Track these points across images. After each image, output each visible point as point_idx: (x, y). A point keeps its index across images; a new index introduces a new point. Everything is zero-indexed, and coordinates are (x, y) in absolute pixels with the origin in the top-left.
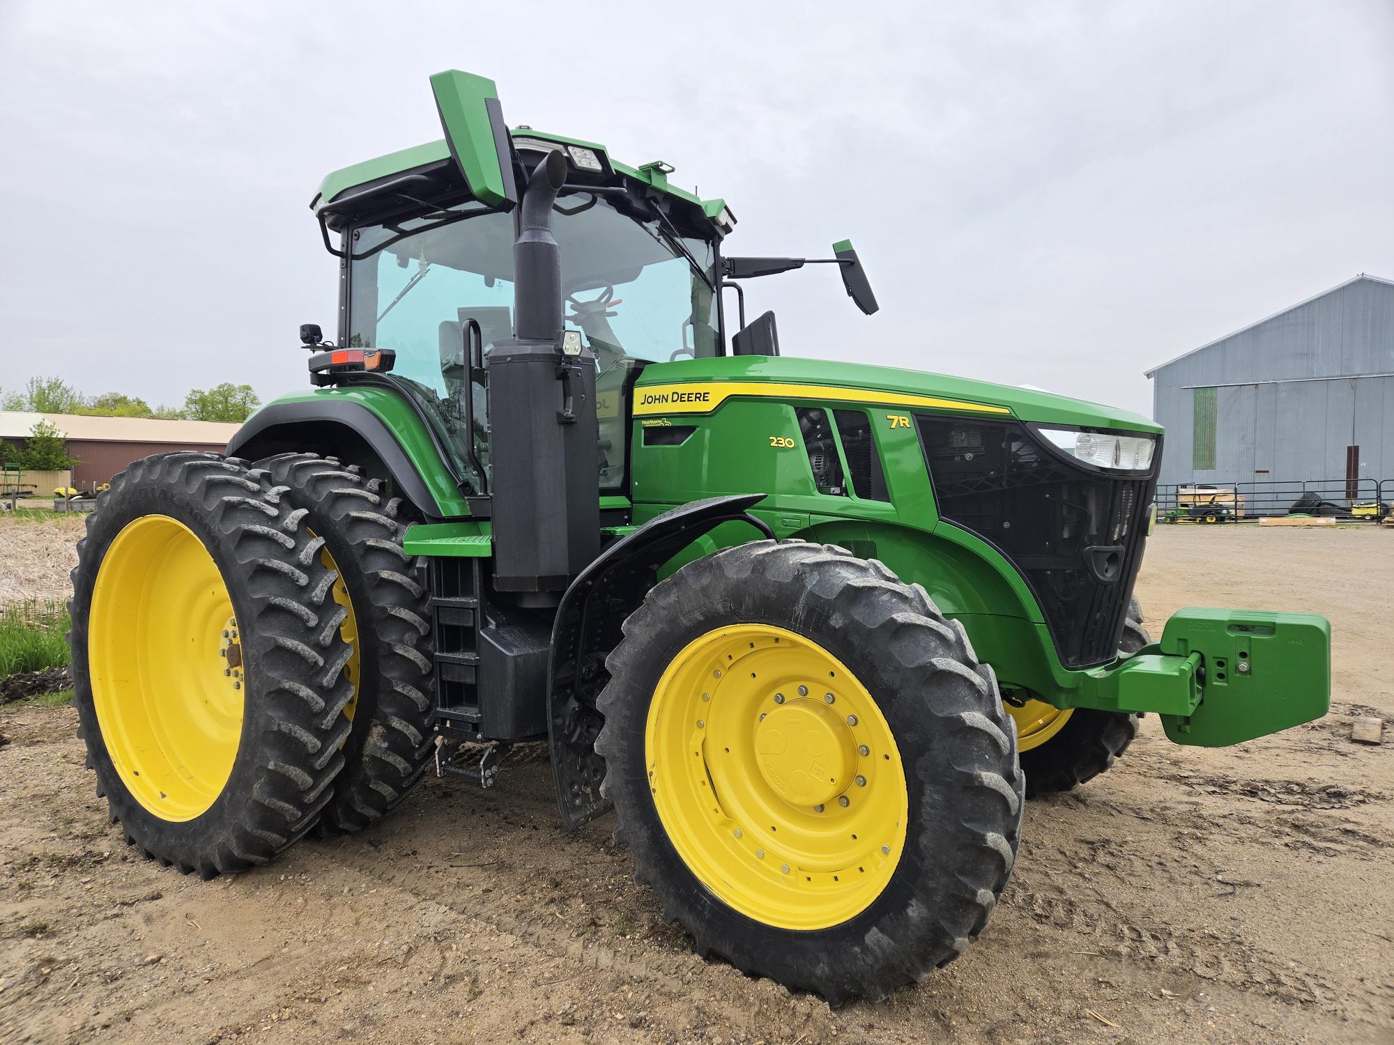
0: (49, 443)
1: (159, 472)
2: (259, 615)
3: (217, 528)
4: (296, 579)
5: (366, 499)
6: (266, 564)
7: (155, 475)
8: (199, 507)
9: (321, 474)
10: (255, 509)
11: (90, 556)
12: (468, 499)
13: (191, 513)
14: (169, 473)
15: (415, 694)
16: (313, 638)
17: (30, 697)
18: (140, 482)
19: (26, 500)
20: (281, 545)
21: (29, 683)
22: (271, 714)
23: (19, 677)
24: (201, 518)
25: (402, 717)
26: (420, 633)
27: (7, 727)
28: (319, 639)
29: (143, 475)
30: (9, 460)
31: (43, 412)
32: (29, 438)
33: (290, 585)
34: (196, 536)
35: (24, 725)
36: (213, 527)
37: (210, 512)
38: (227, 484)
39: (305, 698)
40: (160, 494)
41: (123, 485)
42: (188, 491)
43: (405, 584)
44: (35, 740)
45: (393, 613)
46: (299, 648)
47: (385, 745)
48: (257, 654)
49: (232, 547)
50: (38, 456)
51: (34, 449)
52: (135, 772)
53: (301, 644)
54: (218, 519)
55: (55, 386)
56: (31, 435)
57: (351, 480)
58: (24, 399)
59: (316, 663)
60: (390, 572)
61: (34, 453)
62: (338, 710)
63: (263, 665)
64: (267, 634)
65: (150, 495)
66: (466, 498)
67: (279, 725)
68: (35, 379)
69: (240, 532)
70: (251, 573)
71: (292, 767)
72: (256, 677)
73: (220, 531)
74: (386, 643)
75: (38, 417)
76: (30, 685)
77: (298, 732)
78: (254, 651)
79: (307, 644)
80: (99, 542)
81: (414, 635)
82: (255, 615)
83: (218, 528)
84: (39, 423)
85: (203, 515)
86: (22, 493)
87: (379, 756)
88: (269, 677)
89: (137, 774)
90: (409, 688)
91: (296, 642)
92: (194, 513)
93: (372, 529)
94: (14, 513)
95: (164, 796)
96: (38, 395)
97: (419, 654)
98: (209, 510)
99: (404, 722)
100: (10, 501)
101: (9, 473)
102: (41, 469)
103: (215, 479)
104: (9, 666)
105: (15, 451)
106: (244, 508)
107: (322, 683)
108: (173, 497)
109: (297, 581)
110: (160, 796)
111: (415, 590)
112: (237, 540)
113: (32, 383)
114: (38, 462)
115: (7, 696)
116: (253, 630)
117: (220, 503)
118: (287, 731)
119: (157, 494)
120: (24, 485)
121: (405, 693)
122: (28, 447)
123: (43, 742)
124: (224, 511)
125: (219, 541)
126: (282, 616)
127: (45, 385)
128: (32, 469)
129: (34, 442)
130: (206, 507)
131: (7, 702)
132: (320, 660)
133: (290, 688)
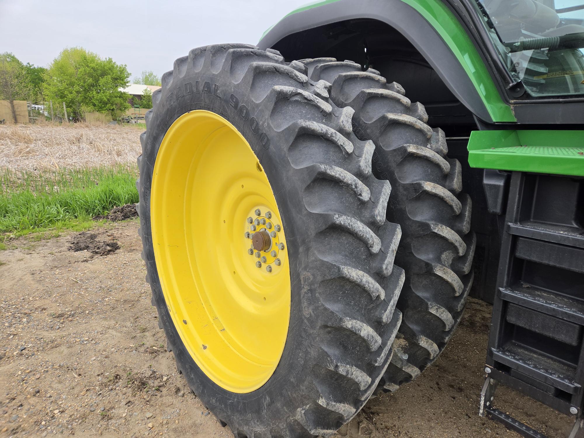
0: (149, 97)
1: (203, 64)
2: (317, 234)
3: (266, 124)
4: (359, 192)
5: (398, 101)
6: (328, 171)
7: (199, 69)
8: (246, 99)
9: (349, 73)
10: (308, 102)
11: (149, 147)
12: (515, 103)
13: (236, 107)
14: (212, 64)
15: (446, 316)
16: (374, 265)
17: (133, 217)
18: (185, 76)
19: (142, 120)
20: (339, 148)
21: (133, 210)
22: (326, 349)
23: (129, 207)
24: (247, 113)
25: (428, 336)
26: (458, 253)
27: (121, 237)
28: (382, 268)
29: (187, 69)
30: (136, 104)
31: (147, 85)
32: (142, 95)
33: (351, 200)
34: (239, 134)
35: (129, 236)
36: (261, 123)
37: (258, 105)
38: (276, 72)
39: (366, 338)
40: (204, 87)
41: (171, 82)
42: (233, 82)
43: (447, 199)
44: (132, 248)
45: (436, 231)
46: (364, 280)
47: (405, 357)
48: (311, 278)
49: (285, 148)
50: (145, 103)
51: (144, 100)
52: (184, 321)
53: (366, 274)
54: (267, 113)
55: (151, 74)
56: (143, 94)
57: (378, 81)
58: (140, 80)
59: (378, 297)
60: (432, 184)
61: (144, 101)
62: (390, 345)
63: (320, 293)
64: (328, 259)
65: (194, 89)
66: (512, 101)
67: (337, 366)
68: (144, 71)
69: (297, 130)
70: (309, 182)
71: (342, 404)
72: (310, 304)
73: (269, 126)
74: (423, 261)
75: (145, 87)
76: (133, 211)
77: (354, 373)
78: (309, 274)
79: (368, 272)
80: (155, 135)
81: (451, 254)
82: (312, 232)
83: (268, 124)
84: (145, 89)
85: (249, 108)
86: (141, 117)
87: (399, 366)
88: (326, 309)
89: (185, 322)
90: (441, 310)
91: (361, 273)
92: (239, 106)
93: (407, 134)
94: (137, 125)
95: (205, 348)
96: (145, 78)
97: (456, 276)
98: (257, 102)
99: (430, 341)
100: (136, 120)
101: (136, 109)
102: (146, 108)
103: (263, 65)
104: (125, 199)
105: (138, 100)
106: (297, 101)
107: (381, 318)
108: (217, 90)
109: (360, 195)
110: (202, 347)
111: (457, 206)
112: (292, 139)
113: (143, 73)
114: (145, 105)
115: (123, 216)
116: (308, 249)
117: (271, 93)
118: (344, 374)
119: (201, 88)
120: (141, 114)
121: (438, 315)
122: (142, 99)
123: (136, 250)
124: (276, 104)
125: (268, 140)
126: (344, 238)
127: (147, 74)
128: (144, 108)
129: (144, 97)
130: (253, 99)
131: (123, 219)
132: (382, 293)
133: (352, 327)
